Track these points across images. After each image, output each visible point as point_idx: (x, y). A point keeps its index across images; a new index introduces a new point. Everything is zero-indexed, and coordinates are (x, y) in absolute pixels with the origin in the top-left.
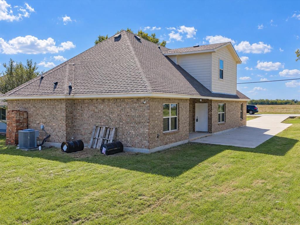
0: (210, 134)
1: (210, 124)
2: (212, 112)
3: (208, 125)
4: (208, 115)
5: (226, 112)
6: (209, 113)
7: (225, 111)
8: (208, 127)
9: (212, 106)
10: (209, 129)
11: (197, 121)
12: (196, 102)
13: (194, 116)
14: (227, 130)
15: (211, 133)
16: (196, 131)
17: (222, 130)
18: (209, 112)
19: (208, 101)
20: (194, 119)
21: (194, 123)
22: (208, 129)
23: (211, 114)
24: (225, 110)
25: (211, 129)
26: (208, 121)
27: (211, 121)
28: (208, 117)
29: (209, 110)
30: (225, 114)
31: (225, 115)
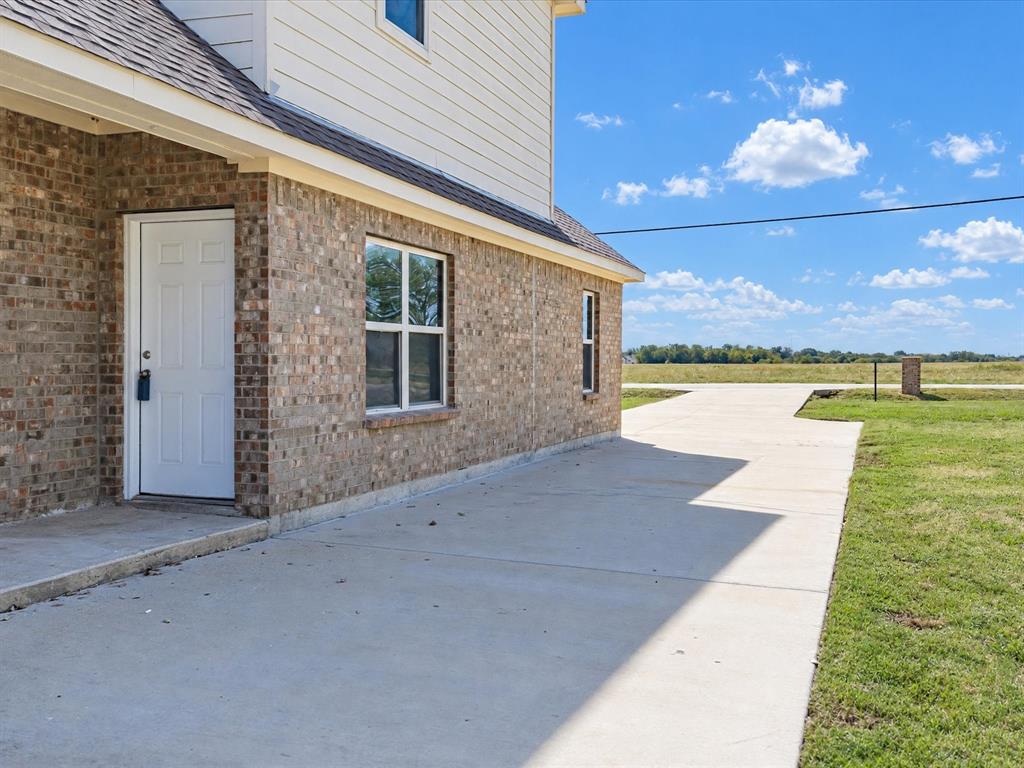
0: (255, 525)
1: (252, 425)
2: (264, 295)
3: (238, 434)
4: (237, 325)
5: (459, 323)
6: (238, 308)
7: (451, 316)
8: (237, 456)
9: (265, 231)
10: (246, 476)
11: (143, 393)
12: (125, 209)
13: (108, 342)
14: (471, 469)
15: (266, 514)
16: (130, 491)
17: (414, 476)
18: (241, 294)
19: (230, 186)
20: (111, 377)
21: (113, 415)
22: (237, 478)
23: (265, 315)
24: (451, 308)
25: (265, 468)
26: (238, 392)
27: (264, 392)
28: (238, 348)
29: (240, 273)
30: (451, 338)
31: (451, 353)
